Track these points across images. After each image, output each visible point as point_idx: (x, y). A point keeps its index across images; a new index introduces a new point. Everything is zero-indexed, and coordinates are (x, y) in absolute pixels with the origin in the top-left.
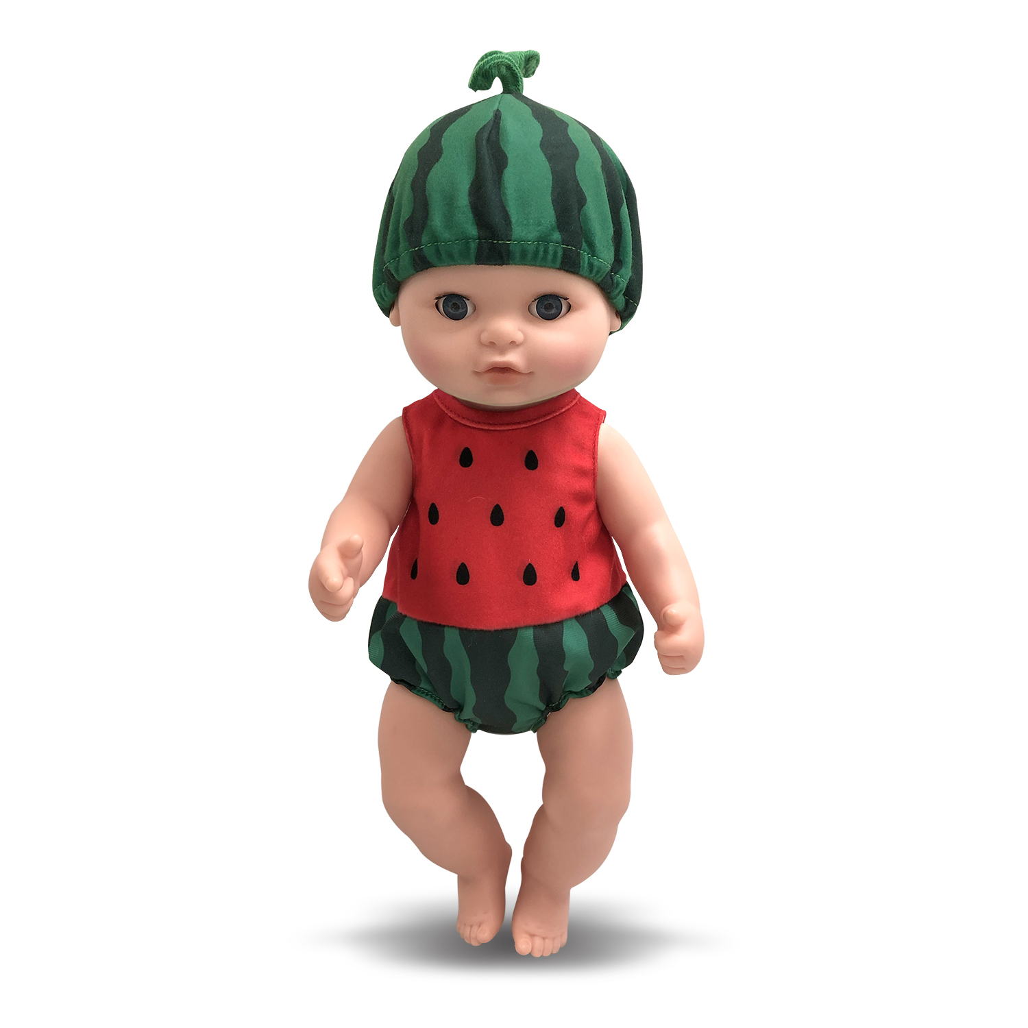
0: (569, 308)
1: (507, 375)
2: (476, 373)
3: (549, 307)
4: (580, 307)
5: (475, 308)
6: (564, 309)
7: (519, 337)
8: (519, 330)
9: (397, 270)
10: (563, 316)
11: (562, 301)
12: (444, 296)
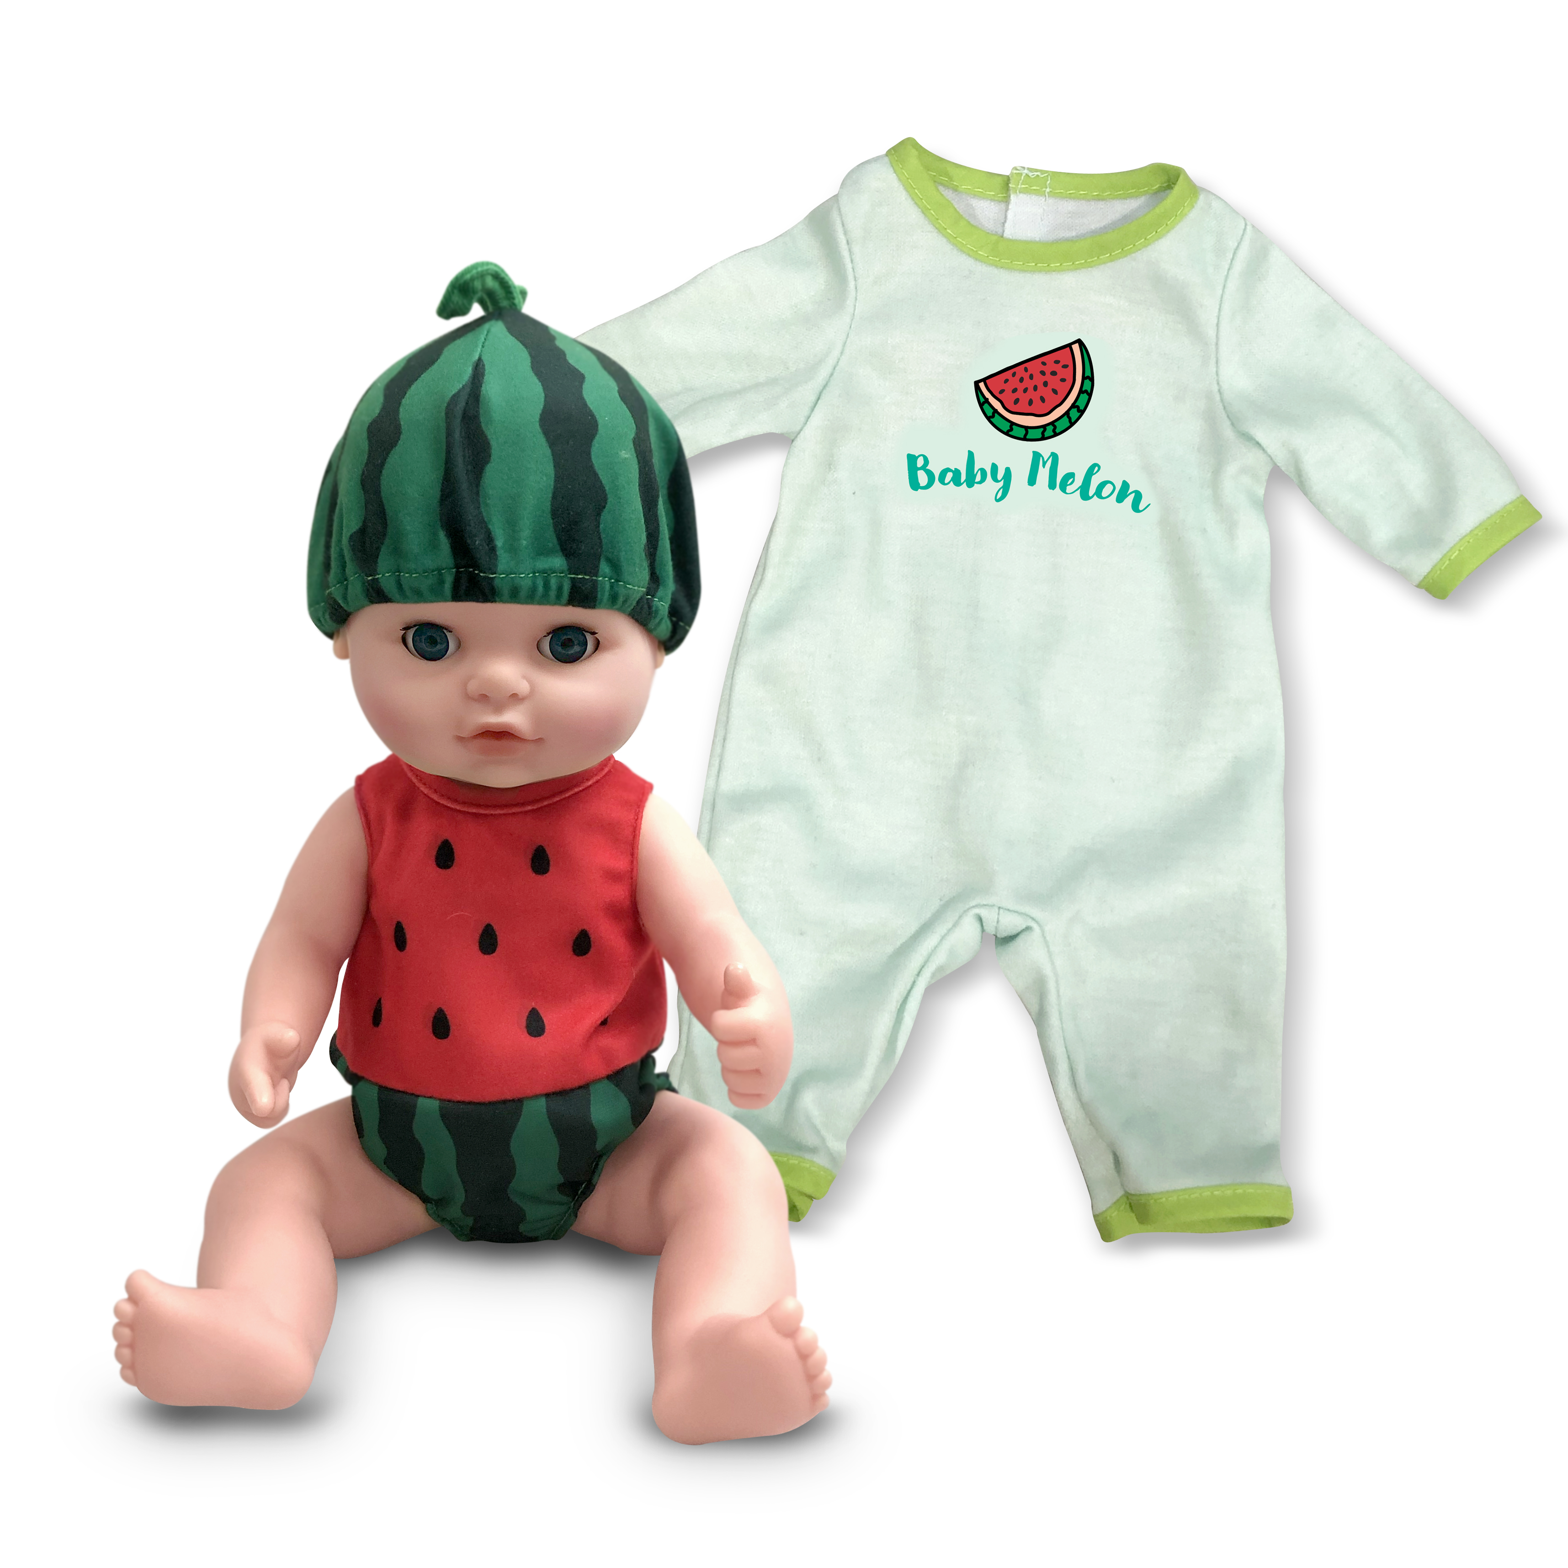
0: (597, 645)
1: (504, 743)
2: (460, 739)
3: (568, 644)
4: (613, 644)
5: (459, 645)
6: (590, 647)
7: (523, 687)
8: (524, 677)
9: (345, 598)
10: (590, 656)
11: (588, 636)
12: (415, 626)
